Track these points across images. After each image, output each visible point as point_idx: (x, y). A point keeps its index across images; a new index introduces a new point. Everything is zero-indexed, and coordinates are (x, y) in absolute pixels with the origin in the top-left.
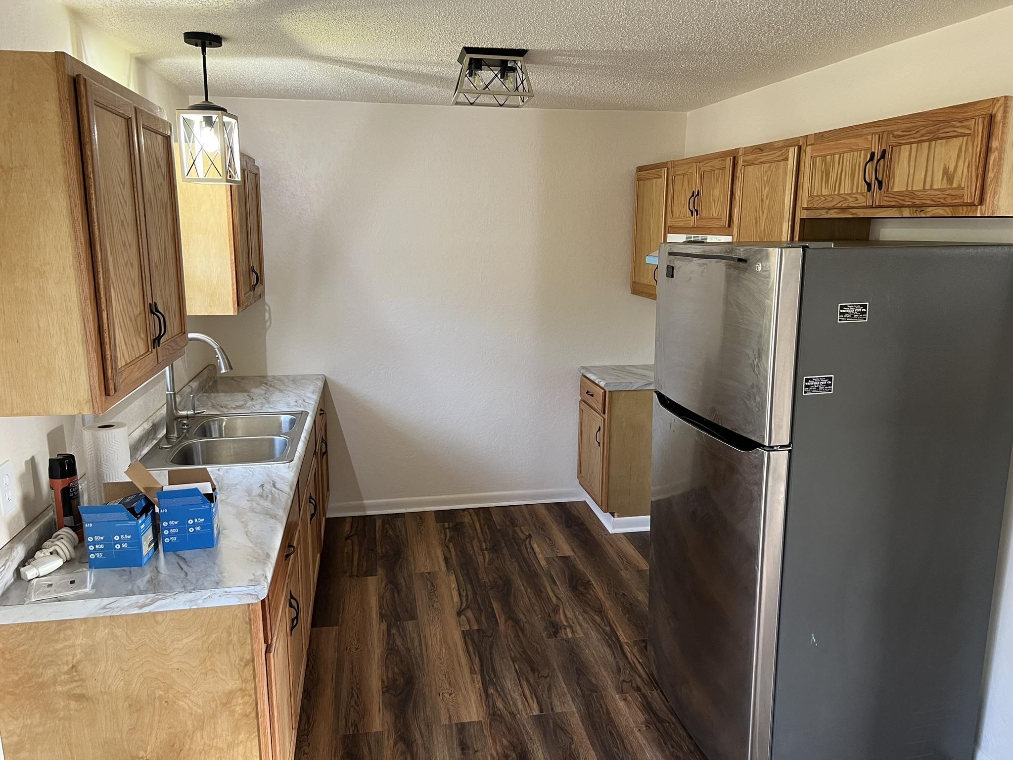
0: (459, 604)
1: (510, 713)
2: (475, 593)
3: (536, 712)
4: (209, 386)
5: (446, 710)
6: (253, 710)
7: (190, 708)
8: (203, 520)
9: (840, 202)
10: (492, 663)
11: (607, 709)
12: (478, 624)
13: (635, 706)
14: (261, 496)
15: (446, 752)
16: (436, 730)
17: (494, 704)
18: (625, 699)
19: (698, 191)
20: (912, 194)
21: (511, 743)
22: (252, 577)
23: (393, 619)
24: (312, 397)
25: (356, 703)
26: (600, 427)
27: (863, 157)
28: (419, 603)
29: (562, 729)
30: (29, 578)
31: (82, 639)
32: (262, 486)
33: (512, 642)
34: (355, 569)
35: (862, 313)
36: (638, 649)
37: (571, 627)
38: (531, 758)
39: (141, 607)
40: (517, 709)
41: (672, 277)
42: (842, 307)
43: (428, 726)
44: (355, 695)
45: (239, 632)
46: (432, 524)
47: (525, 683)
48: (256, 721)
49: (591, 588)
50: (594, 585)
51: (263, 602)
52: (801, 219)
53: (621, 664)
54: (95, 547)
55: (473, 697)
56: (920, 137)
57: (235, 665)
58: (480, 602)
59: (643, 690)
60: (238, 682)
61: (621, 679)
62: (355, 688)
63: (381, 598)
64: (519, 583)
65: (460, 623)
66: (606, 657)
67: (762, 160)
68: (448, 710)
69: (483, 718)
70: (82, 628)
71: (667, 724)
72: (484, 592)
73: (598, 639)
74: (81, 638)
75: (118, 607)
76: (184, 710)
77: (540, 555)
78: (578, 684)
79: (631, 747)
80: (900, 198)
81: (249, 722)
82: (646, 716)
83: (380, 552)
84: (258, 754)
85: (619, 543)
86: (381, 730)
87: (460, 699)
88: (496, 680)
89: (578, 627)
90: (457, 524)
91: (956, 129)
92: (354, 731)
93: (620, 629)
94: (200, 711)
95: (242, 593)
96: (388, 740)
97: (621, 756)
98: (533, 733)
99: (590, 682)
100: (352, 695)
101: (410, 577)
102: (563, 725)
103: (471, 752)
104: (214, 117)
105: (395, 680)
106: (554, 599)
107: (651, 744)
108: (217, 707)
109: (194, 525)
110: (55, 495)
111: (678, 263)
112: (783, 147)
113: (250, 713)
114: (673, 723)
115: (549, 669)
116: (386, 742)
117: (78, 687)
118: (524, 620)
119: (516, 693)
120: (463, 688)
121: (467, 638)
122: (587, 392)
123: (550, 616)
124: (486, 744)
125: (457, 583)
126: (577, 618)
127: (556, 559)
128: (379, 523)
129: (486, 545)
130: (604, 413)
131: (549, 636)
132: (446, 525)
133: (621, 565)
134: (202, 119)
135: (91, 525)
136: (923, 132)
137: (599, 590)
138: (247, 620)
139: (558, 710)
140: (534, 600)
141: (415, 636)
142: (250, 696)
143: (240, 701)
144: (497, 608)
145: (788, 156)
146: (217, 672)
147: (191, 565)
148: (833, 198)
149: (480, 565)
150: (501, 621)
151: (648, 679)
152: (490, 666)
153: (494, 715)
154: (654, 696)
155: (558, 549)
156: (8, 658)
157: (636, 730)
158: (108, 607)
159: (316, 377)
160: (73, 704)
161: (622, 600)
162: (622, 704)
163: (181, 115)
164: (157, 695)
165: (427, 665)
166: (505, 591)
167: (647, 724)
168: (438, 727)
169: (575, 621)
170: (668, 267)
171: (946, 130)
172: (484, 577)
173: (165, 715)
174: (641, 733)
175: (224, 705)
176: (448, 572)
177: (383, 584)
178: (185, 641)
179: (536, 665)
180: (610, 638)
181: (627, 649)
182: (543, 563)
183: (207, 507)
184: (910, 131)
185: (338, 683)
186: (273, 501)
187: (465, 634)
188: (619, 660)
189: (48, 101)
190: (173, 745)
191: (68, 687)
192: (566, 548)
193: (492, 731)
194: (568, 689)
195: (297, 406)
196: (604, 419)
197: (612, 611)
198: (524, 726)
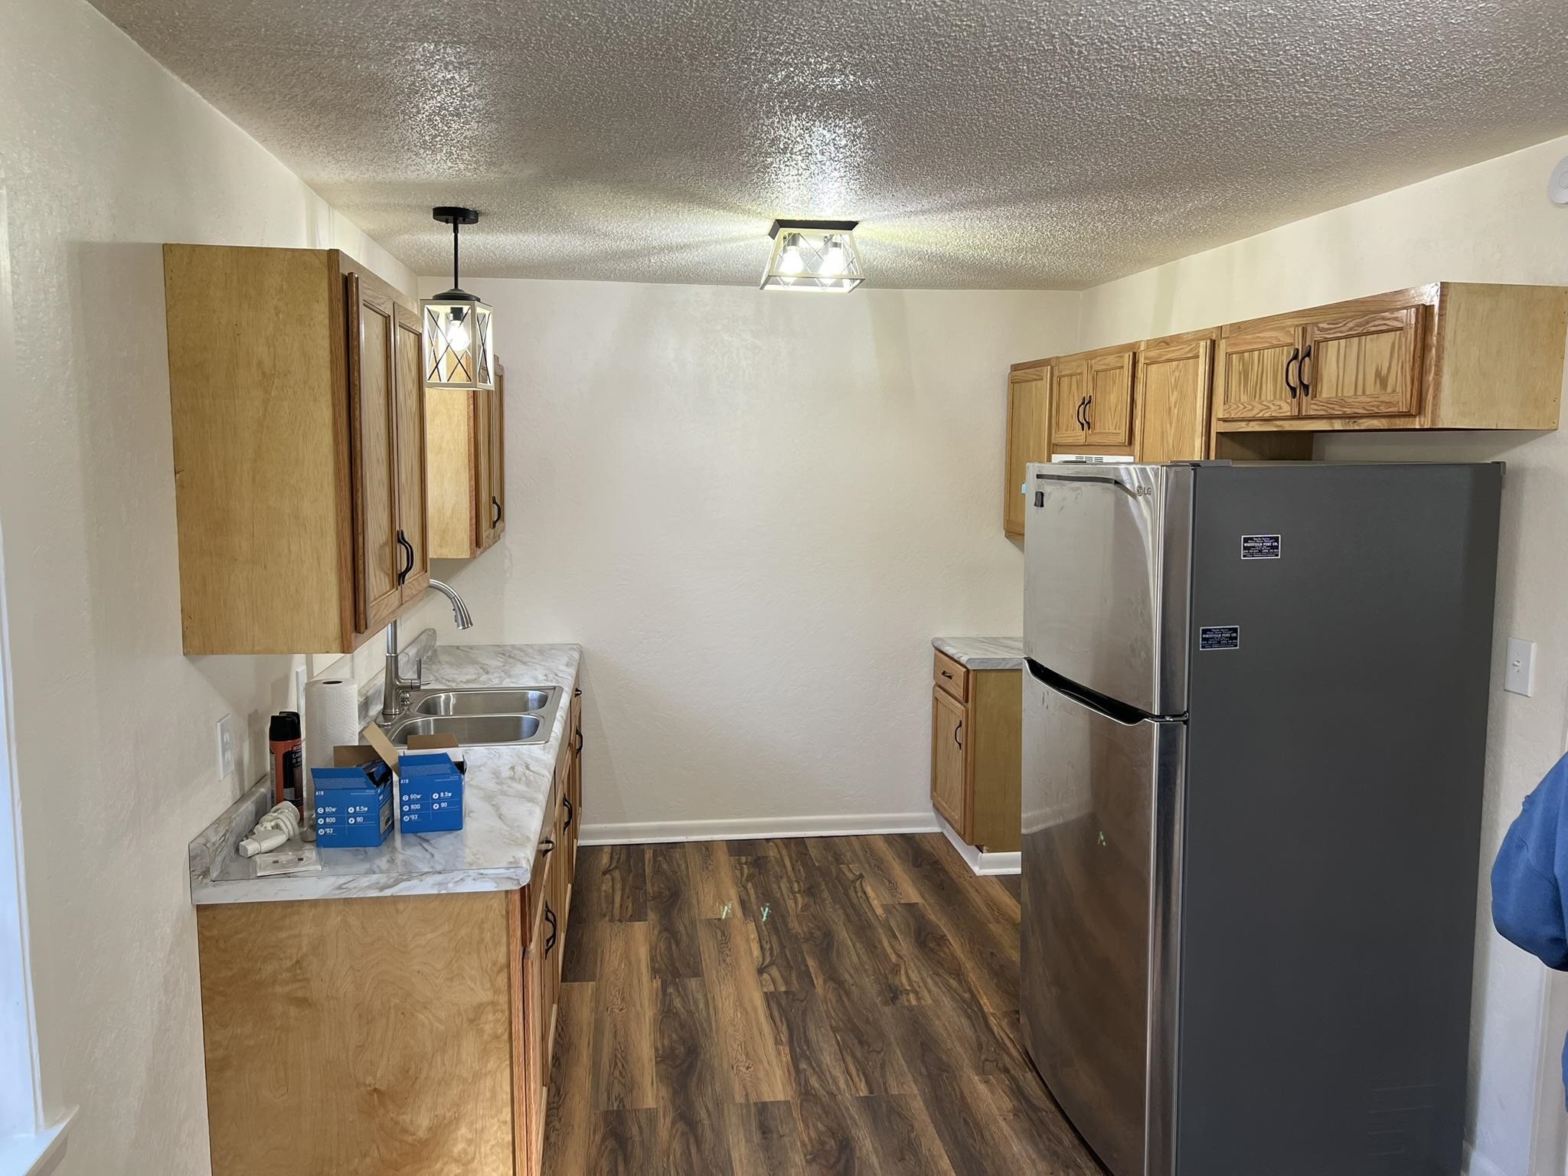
0: (761, 960)
1: (828, 1093)
2: (782, 947)
3: (863, 1092)
4: (428, 657)
5: (741, 1086)
6: (506, 1030)
7: (431, 1024)
8: (450, 794)
9: (1261, 411)
10: (805, 1033)
11: (962, 1093)
12: (786, 985)
13: (1000, 1091)
14: (512, 778)
15: (741, 1135)
16: (729, 1109)
17: (807, 1081)
18: (986, 1082)
19: (1090, 397)
20: (1342, 402)
21: (829, 1129)
22: (512, 860)
23: (669, 975)
24: (566, 670)
25: (621, 1074)
26: (961, 722)
27: (1285, 355)
28: (705, 956)
29: (899, 1115)
30: (250, 853)
31: (310, 928)
32: (512, 768)
33: (833, 1008)
34: (617, 911)
35: (1272, 547)
36: (1008, 1021)
37: (916, 993)
38: (855, 1147)
39: (382, 889)
40: (838, 1088)
41: (1042, 506)
42: (1246, 540)
43: (718, 1104)
44: (620, 1065)
45: (493, 928)
46: (723, 857)
47: (849, 1057)
48: (508, 1045)
49: (945, 944)
50: (951, 940)
51: (523, 889)
52: (1217, 433)
53: (984, 1039)
54: (325, 821)
55: (779, 1073)
56: (1348, 331)
57: (486, 971)
58: (789, 957)
59: (1012, 1072)
60: (488, 993)
61: (983, 1057)
62: (619, 1056)
63: (653, 950)
64: (843, 934)
65: (761, 982)
66: (964, 1029)
67: (1167, 357)
68: (745, 1087)
69: (792, 1097)
70: (311, 914)
71: (1044, 1113)
72: (796, 946)
73: (954, 1009)
74: (309, 926)
75: (355, 888)
76: (423, 1025)
77: (876, 902)
78: (923, 1062)
79: (993, 1138)
80: (1329, 406)
81: (499, 1046)
82: (1016, 1103)
83: (651, 891)
84: (509, 1090)
85: (989, 889)
86: (654, 1106)
87: (761, 1074)
88: (810, 1053)
89: (926, 992)
90: (759, 858)
91: (1387, 322)
92: (618, 1106)
93: (985, 997)
94: (442, 1028)
95: (500, 876)
96: (664, 1118)
97: (978, 1148)
98: (859, 1118)
99: (940, 1059)
100: (616, 1064)
101: (693, 923)
102: (900, 1109)
103: (775, 1136)
104: (466, 308)
105: (673, 1049)
106: (894, 958)
107: (1020, 1136)
108: (462, 1024)
109: (439, 801)
110: (276, 760)
111: (1049, 488)
112: (1193, 340)
113: (502, 1034)
114: (1051, 1112)
115: (883, 1041)
116: (662, 1120)
117: (301, 988)
118: (851, 982)
119: (838, 1070)
120: (765, 1060)
121: (771, 1002)
122: (944, 673)
123: (887, 978)
124: (796, 1128)
125: (758, 932)
126: (923, 980)
127: (898, 907)
128: (649, 855)
129: (799, 886)
130: (967, 701)
131: (885, 1003)
132: (743, 859)
133: (989, 915)
134: (449, 311)
135: (322, 793)
136: (1351, 325)
137: (956, 946)
138: (504, 912)
139: (894, 1091)
140: (865, 958)
141: (700, 996)
142: (503, 1012)
143: (491, 1017)
144: (812, 966)
145: (1199, 352)
146: (465, 979)
147: (437, 846)
148: (1253, 406)
149: (790, 912)
150: (819, 982)
151: (1021, 1059)
152: (802, 1036)
153: (806, 1094)
154: (1029, 1079)
155: (901, 894)
156: (223, 947)
157: (1000, 1119)
158: (344, 886)
159: (569, 647)
160: (293, 1011)
161: (990, 961)
162: (982, 1088)
163: (427, 306)
164: (392, 1005)
165: (716, 1032)
166: (826, 946)
167: (1016, 1113)
168: (731, 1106)
169: (921, 984)
170: (1037, 493)
171: (1376, 323)
172: (795, 926)
173: (400, 1031)
174: (1007, 1123)
175: (471, 1021)
176: (746, 919)
177: (656, 932)
178: (429, 936)
179: (865, 1038)
180: (970, 1007)
181: (992, 1021)
182: (879, 911)
183: (456, 778)
184: (1337, 324)
185: (597, 1050)
186: (528, 783)
187: (768, 997)
188: (980, 1034)
189: (318, 302)
190: (407, 1071)
191: (288, 989)
192: (912, 893)
193: (804, 1113)
194: (908, 1068)
195: (547, 680)
196: (967, 711)
197: (974, 975)
198: (847, 1109)
